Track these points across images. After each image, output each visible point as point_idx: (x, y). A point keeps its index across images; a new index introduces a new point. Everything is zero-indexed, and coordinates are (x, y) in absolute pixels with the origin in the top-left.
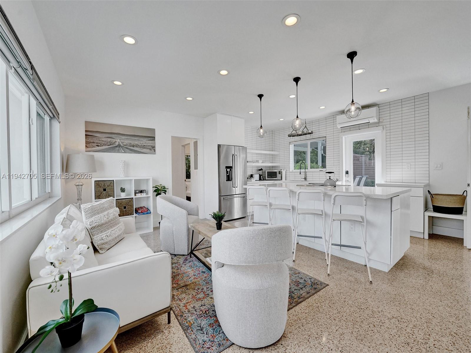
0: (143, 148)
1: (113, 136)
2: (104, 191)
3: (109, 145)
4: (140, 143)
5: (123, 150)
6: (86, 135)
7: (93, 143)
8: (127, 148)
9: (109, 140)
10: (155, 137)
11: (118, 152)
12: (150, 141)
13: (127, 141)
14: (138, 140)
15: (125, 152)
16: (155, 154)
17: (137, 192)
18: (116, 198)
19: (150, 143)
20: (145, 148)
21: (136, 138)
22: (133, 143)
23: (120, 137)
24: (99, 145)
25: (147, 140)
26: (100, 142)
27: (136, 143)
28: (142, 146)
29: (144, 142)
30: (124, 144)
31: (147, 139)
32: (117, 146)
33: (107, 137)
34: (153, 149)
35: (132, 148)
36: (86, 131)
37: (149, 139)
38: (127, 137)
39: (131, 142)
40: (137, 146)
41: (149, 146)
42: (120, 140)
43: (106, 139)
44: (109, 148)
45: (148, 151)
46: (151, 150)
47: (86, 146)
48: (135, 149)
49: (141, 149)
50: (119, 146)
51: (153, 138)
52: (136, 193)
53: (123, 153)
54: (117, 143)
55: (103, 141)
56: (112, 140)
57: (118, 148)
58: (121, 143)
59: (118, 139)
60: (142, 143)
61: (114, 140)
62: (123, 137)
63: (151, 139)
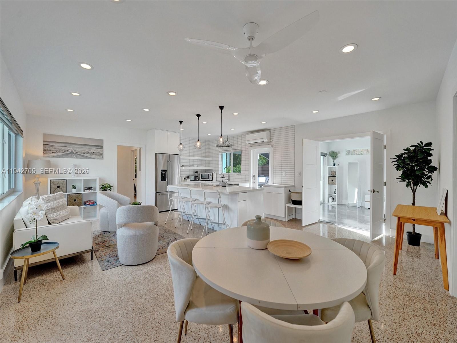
0: (93, 155)
1: (67, 145)
2: (58, 187)
3: (63, 152)
4: (90, 151)
5: (75, 156)
6: (44, 144)
7: (49, 150)
8: (79, 154)
9: (64, 148)
10: (103, 146)
11: (71, 157)
12: (99, 149)
13: (78, 149)
14: (88, 148)
15: (77, 158)
16: (103, 159)
17: (86, 188)
18: (68, 193)
19: (99, 151)
20: (94, 155)
21: (87, 147)
22: (84, 150)
23: (73, 146)
24: (55, 152)
26: (56, 150)
27: (87, 150)
28: (92, 153)
29: (93, 150)
30: (77, 151)
31: (96, 147)
32: (70, 153)
33: (62, 146)
34: (101, 155)
35: (83, 154)
36: (44, 141)
37: (98, 147)
38: (79, 146)
39: (82, 150)
40: (87, 153)
41: (97, 153)
42: (73, 148)
43: (61, 148)
44: (63, 154)
45: (97, 157)
46: (99, 156)
47: (44, 153)
48: (85, 155)
49: (91, 155)
50: (72, 153)
51: (102, 147)
52: (85, 190)
53: (76, 158)
54: (70, 151)
55: (58, 149)
56: (66, 148)
57: (71, 155)
58: (73, 151)
59: (71, 148)
61: (68, 149)
62: (76, 146)
63: (100, 147)
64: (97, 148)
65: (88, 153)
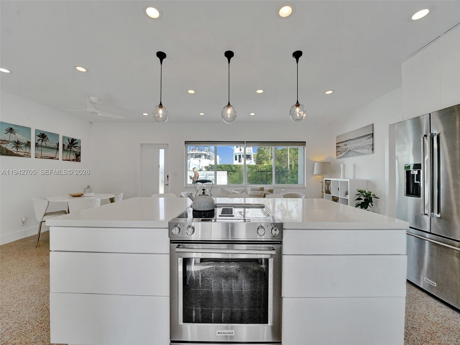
0: (363, 149)
1: (347, 143)
3: (345, 152)
4: (361, 144)
6: (337, 147)
7: (339, 152)
8: (354, 151)
10: (373, 133)
11: (349, 156)
12: (369, 140)
13: (353, 145)
14: (356, 142)
15: (352, 156)
16: (373, 153)
20: (365, 149)
22: (357, 145)
23: (350, 143)
24: (341, 152)
25: (366, 140)
27: (359, 145)
28: (363, 147)
29: (364, 142)
30: (352, 148)
32: (348, 152)
33: (344, 145)
34: (371, 148)
36: (337, 144)
37: (368, 137)
41: (368, 145)
42: (350, 145)
43: (344, 147)
44: (345, 154)
46: (369, 149)
47: (336, 155)
48: (359, 151)
51: (372, 135)
54: (349, 149)
55: (343, 149)
56: (347, 146)
60: (362, 143)
62: (352, 142)
63: (369, 137)
64: (367, 139)
65: (360, 148)
